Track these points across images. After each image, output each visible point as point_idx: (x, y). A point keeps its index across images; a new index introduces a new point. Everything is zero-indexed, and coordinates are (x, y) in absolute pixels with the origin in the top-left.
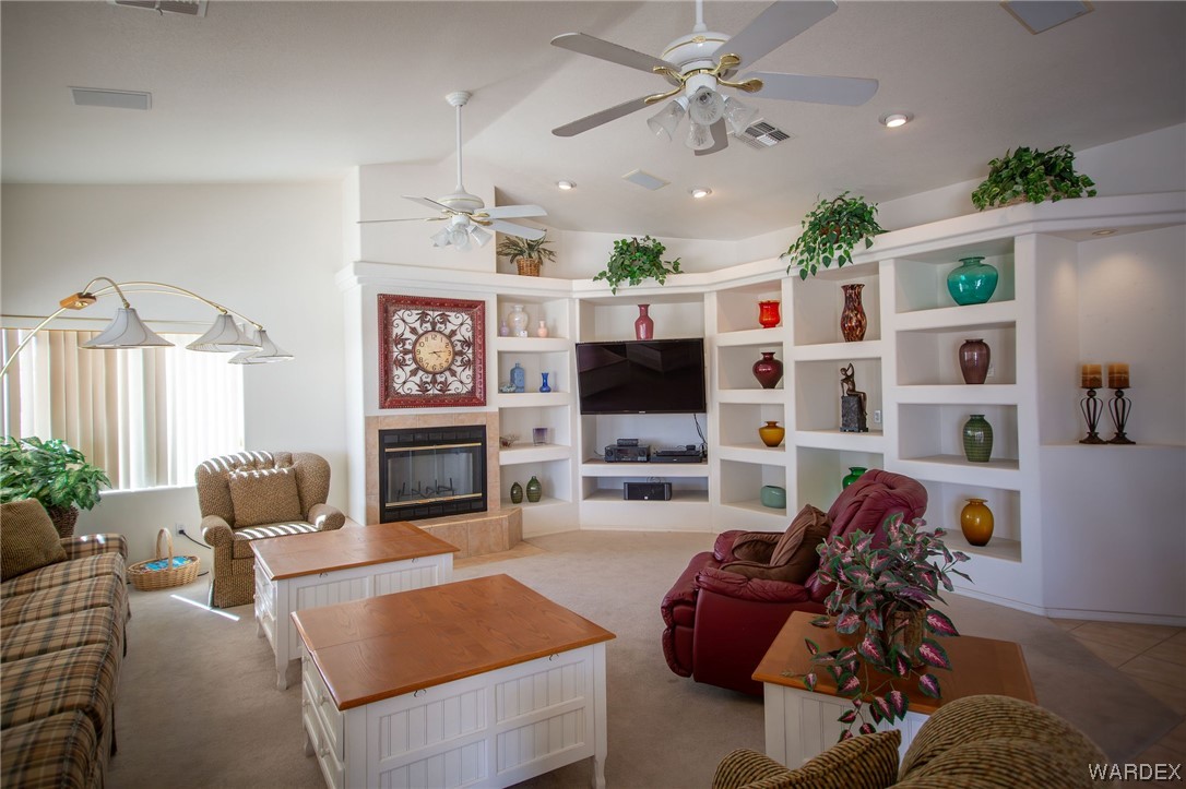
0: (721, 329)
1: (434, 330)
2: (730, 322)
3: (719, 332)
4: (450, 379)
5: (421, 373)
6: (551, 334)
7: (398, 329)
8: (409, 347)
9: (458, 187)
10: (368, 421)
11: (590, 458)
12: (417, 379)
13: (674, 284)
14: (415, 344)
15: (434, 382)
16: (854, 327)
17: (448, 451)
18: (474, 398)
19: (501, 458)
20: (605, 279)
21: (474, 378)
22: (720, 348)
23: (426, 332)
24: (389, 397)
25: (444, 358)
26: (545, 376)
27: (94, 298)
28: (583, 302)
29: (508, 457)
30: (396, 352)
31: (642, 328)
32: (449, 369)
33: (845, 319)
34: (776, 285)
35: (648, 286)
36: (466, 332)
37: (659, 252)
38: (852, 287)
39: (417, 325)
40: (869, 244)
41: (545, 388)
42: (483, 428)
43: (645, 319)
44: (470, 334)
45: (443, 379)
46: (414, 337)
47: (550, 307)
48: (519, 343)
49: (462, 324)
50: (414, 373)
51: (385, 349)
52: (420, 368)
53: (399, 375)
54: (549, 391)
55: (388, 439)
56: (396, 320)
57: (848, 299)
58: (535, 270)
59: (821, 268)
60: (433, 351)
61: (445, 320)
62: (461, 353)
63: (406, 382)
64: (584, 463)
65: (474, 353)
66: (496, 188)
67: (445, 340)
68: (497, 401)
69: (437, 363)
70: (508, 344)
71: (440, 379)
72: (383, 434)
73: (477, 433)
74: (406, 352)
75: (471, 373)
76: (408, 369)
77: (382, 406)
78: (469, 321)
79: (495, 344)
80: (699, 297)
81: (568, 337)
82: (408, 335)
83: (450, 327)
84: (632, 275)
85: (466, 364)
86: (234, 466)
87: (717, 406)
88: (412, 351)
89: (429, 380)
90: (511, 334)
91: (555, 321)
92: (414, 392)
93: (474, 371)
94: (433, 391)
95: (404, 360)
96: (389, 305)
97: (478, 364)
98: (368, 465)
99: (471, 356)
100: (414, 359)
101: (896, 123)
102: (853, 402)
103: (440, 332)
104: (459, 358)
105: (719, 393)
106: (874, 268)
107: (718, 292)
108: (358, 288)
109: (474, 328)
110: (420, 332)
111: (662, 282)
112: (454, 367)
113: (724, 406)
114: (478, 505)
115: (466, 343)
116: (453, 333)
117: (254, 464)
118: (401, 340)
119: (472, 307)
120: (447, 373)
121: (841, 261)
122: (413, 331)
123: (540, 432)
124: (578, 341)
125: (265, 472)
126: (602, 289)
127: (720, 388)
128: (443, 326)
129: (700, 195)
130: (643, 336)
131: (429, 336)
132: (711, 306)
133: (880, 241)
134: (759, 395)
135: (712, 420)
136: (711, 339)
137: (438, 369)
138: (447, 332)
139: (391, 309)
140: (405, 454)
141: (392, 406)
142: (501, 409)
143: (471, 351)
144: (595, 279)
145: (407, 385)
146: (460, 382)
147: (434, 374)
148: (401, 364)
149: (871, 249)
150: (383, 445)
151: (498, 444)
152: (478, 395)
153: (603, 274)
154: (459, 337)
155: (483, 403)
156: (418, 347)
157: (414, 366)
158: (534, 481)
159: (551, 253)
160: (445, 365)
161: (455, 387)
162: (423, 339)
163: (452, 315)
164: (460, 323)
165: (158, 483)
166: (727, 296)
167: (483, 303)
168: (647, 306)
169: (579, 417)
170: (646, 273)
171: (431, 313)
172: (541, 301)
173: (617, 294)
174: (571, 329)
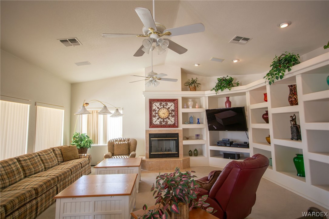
1: (163, 107)
2: (254, 100)
3: (251, 104)
4: (168, 120)
5: (160, 119)
6: (200, 107)
7: (154, 107)
8: (157, 112)
9: (151, 71)
10: (146, 131)
11: (212, 144)
12: (159, 120)
13: (235, 90)
15: (164, 121)
16: (293, 102)
17: (169, 140)
18: (175, 126)
19: (183, 142)
20: (214, 90)
21: (175, 120)
22: (251, 109)
23: (161, 108)
24: (152, 125)
25: (166, 115)
26: (198, 119)
27: (88, 104)
28: (209, 97)
29: (186, 142)
30: (153, 113)
31: (227, 104)
33: (290, 97)
34: (264, 88)
35: (226, 91)
36: (172, 108)
37: (231, 82)
38: (291, 86)
39: (159, 106)
40: (289, 70)
41: (199, 123)
42: (178, 134)
43: (228, 101)
44: (174, 108)
45: (166, 120)
46: (158, 110)
47: (201, 98)
48: (190, 110)
49: (171, 106)
50: (158, 119)
51: (150, 113)
52: (160, 117)
53: (154, 119)
54: (200, 124)
55: (151, 136)
56: (154, 105)
57: (291, 90)
58: (195, 89)
59: (276, 80)
60: (163, 113)
61: (167, 105)
62: (171, 113)
63: (156, 121)
64: (210, 145)
65: (175, 113)
66: (181, 68)
67: (167, 110)
68: (181, 126)
69: (164, 116)
70: (186, 110)
71: (165, 120)
72: (150, 134)
73: (176, 135)
74: (156, 113)
75: (174, 119)
76: (157, 118)
77: (150, 128)
78: (173, 105)
79: (181, 110)
80: (244, 94)
81: (204, 108)
82: (157, 109)
83: (168, 106)
84: (221, 88)
85: (173, 116)
86: (116, 141)
87: (251, 129)
88: (158, 113)
89: (162, 121)
90: (188, 107)
91: (202, 103)
92: (158, 124)
93: (175, 118)
94: (163, 124)
95: (156, 115)
96: (151, 102)
97: (176, 116)
99: (174, 114)
100: (158, 115)
101: (284, 26)
102: (295, 129)
103: (165, 108)
104: (171, 115)
105: (252, 125)
106: (294, 78)
107: (250, 91)
108: (144, 97)
109: (175, 106)
110: (160, 108)
111: (230, 90)
112: (169, 117)
113: (253, 129)
114: (177, 155)
115: (172, 110)
116: (169, 108)
117: (121, 141)
118: (155, 110)
119: (175, 101)
120: (167, 119)
121: (281, 77)
122: (158, 108)
123: (198, 135)
124: (208, 109)
125: (122, 143)
126: (213, 93)
127: (252, 123)
128: (166, 106)
129: (235, 61)
130: (228, 107)
131: (162, 109)
132: (248, 96)
133: (294, 68)
134: (264, 126)
135: (250, 133)
136: (248, 107)
137: (165, 118)
138: (167, 108)
139: (152, 102)
141: (152, 127)
142: (183, 129)
143: (174, 113)
144: (211, 90)
145: (157, 122)
146: (171, 121)
147: (164, 119)
148: (155, 116)
149: (291, 71)
150: (150, 137)
151: (182, 138)
152: (176, 125)
153: (214, 89)
154: (170, 109)
155: (178, 127)
156: (159, 112)
157: (158, 117)
158: (196, 150)
159: (199, 84)
160: (167, 117)
161: (169, 122)
162: (160, 110)
163: (169, 103)
164: (171, 105)
166: (253, 92)
167: (177, 99)
168: (229, 97)
169: (208, 132)
170: (225, 87)
171: (163, 103)
172: (199, 98)
173: (217, 94)
174: (206, 105)
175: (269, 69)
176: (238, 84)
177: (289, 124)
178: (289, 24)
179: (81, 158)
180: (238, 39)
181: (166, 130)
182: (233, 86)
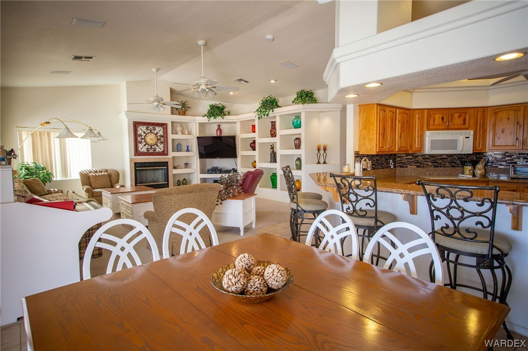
1: (151, 132)
2: (244, 131)
3: (241, 133)
4: (156, 147)
5: (147, 145)
6: (191, 133)
7: (140, 132)
8: (143, 137)
9: (156, 95)
10: (131, 160)
11: (202, 172)
12: (146, 147)
13: (227, 119)
14: (145, 136)
15: (151, 148)
16: (273, 135)
17: (158, 169)
18: (164, 153)
19: (173, 172)
20: (206, 117)
21: (164, 147)
22: (241, 139)
24: (137, 152)
25: (154, 141)
26: (188, 147)
27: (50, 123)
28: (200, 124)
29: (175, 171)
30: (139, 139)
31: (218, 132)
32: (156, 144)
33: (271, 131)
34: (254, 120)
35: (219, 119)
36: (161, 133)
37: (223, 109)
38: (273, 122)
39: (146, 131)
40: (273, 111)
41: (188, 150)
42: (167, 162)
43: (219, 129)
44: (163, 134)
46: (145, 135)
47: (189, 124)
48: (179, 136)
50: (145, 145)
51: (136, 138)
52: (147, 144)
53: (140, 146)
55: (137, 165)
56: (139, 129)
57: (272, 125)
58: (184, 114)
59: (263, 116)
60: (151, 139)
61: (154, 129)
62: (160, 139)
63: (142, 148)
64: (200, 174)
65: (164, 139)
66: (170, 88)
67: (155, 135)
68: (172, 154)
69: (152, 142)
70: (175, 137)
71: (153, 147)
72: (135, 163)
73: (165, 164)
74: (142, 139)
75: (163, 145)
76: (143, 144)
77: (135, 155)
78: (162, 130)
79: (171, 137)
80: (235, 123)
81: (195, 134)
82: (143, 134)
83: (156, 131)
84: (214, 116)
85: (161, 143)
86: (90, 172)
87: (240, 156)
88: (144, 139)
89: (149, 147)
90: (176, 133)
91: (191, 129)
92: (145, 151)
94: (151, 151)
95: (142, 141)
96: (136, 125)
97: (165, 143)
98: (131, 173)
100: (145, 141)
101: (273, 81)
102: (273, 154)
103: (153, 133)
104: (159, 141)
105: (241, 152)
106: (275, 117)
107: (241, 121)
108: (127, 119)
109: (164, 132)
110: (147, 133)
111: (223, 118)
112: (157, 144)
113: (242, 156)
114: (167, 186)
115: (161, 136)
116: (157, 133)
117: (96, 172)
118: (140, 135)
119: (163, 125)
120: (155, 146)
121: (267, 115)
122: (144, 132)
123: (186, 164)
124: (198, 136)
125: (100, 174)
126: (205, 120)
128: (154, 131)
129: (231, 93)
130: (218, 134)
131: (149, 134)
132: (238, 126)
133: (276, 110)
134: (251, 153)
135: (239, 159)
136: (238, 136)
137: (152, 144)
138: (155, 133)
139: (137, 126)
140: (143, 170)
141: (138, 155)
142: (173, 157)
144: (203, 116)
145: (143, 149)
146: (160, 148)
147: (151, 146)
148: (141, 143)
149: (274, 112)
150: (135, 167)
151: (172, 167)
153: (205, 115)
154: (159, 134)
155: (167, 155)
156: (146, 138)
157: (145, 143)
158: (184, 179)
159: (189, 108)
160: (155, 143)
161: (158, 150)
162: (147, 135)
163: (157, 128)
164: (159, 130)
165: (65, 177)
166: (243, 123)
167: (167, 124)
168: (220, 125)
169: (199, 159)
170: (218, 115)
171: (149, 127)
172: (186, 123)
173: (210, 121)
174: (196, 132)
175: (257, 105)
176: (229, 114)
177: (269, 151)
178: (276, 81)
179: (51, 193)
180: (240, 80)
181: (155, 158)
182: (225, 115)
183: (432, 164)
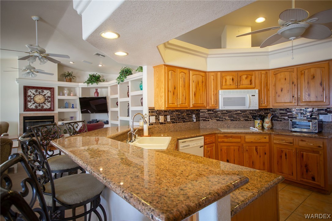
0: (111, 94)
1: (39, 94)
6: (75, 95)
7: (29, 94)
8: (32, 98)
9: (28, 64)
10: (20, 114)
12: (35, 105)
13: (101, 84)
14: (34, 97)
15: (39, 106)
20: (86, 83)
21: (51, 105)
22: (111, 99)
23: (37, 94)
24: (26, 109)
25: (42, 100)
26: (73, 105)
28: (82, 88)
30: (29, 99)
31: (96, 94)
32: (44, 103)
33: (128, 93)
34: (116, 85)
35: (95, 85)
36: (49, 95)
37: (99, 78)
39: (35, 93)
40: (126, 78)
41: (73, 107)
42: (53, 117)
43: (97, 92)
44: (50, 95)
45: (42, 105)
46: (34, 96)
47: (76, 88)
48: (66, 97)
49: (48, 93)
50: (34, 104)
51: (25, 98)
52: (35, 102)
53: (29, 104)
54: (74, 108)
55: (26, 119)
56: (29, 91)
57: (128, 89)
58: (70, 81)
59: (121, 82)
60: (39, 99)
62: (47, 99)
65: (51, 99)
67: (43, 96)
68: (57, 110)
69: (40, 101)
70: (61, 97)
71: (41, 105)
72: (24, 117)
75: (50, 104)
76: (32, 103)
77: (24, 111)
78: (50, 92)
79: (57, 97)
80: (107, 87)
81: (78, 96)
82: (32, 95)
83: (44, 93)
84: (92, 82)
85: (49, 102)
87: (110, 111)
88: (33, 99)
89: (38, 105)
90: (64, 95)
91: (76, 92)
92: (34, 108)
93: (51, 103)
94: (39, 108)
95: (31, 101)
98: (20, 124)
99: (50, 100)
100: (34, 101)
103: (41, 94)
104: (47, 100)
105: (111, 109)
106: (128, 82)
107: (111, 86)
108: (18, 84)
109: (51, 94)
111: (97, 84)
112: (45, 102)
113: (112, 111)
115: (49, 97)
116: (45, 95)
118: (30, 96)
119: (51, 89)
120: (43, 104)
121: (123, 81)
122: (34, 94)
123: (72, 117)
124: (81, 97)
126: (85, 85)
127: (111, 108)
128: (42, 93)
129: (100, 66)
130: (96, 96)
131: (38, 95)
132: (109, 89)
134: (116, 109)
135: (110, 113)
136: (108, 97)
137: (40, 103)
138: (43, 94)
139: (27, 89)
140: (31, 122)
141: (27, 111)
142: (59, 112)
143: (50, 99)
144: (84, 83)
146: (48, 105)
149: (127, 79)
150: (24, 120)
151: (58, 120)
152: (52, 109)
153: (86, 82)
154: (47, 96)
155: (53, 111)
156: (35, 98)
157: (34, 102)
159: (74, 77)
161: (45, 107)
162: (36, 96)
163: (45, 91)
167: (53, 88)
168: (97, 89)
169: (81, 114)
170: (94, 82)
171: (39, 90)
172: (74, 88)
173: (89, 86)
174: (80, 94)
175: (118, 75)
176: (104, 81)
181: (42, 113)
182: (100, 81)
183: (229, 118)
